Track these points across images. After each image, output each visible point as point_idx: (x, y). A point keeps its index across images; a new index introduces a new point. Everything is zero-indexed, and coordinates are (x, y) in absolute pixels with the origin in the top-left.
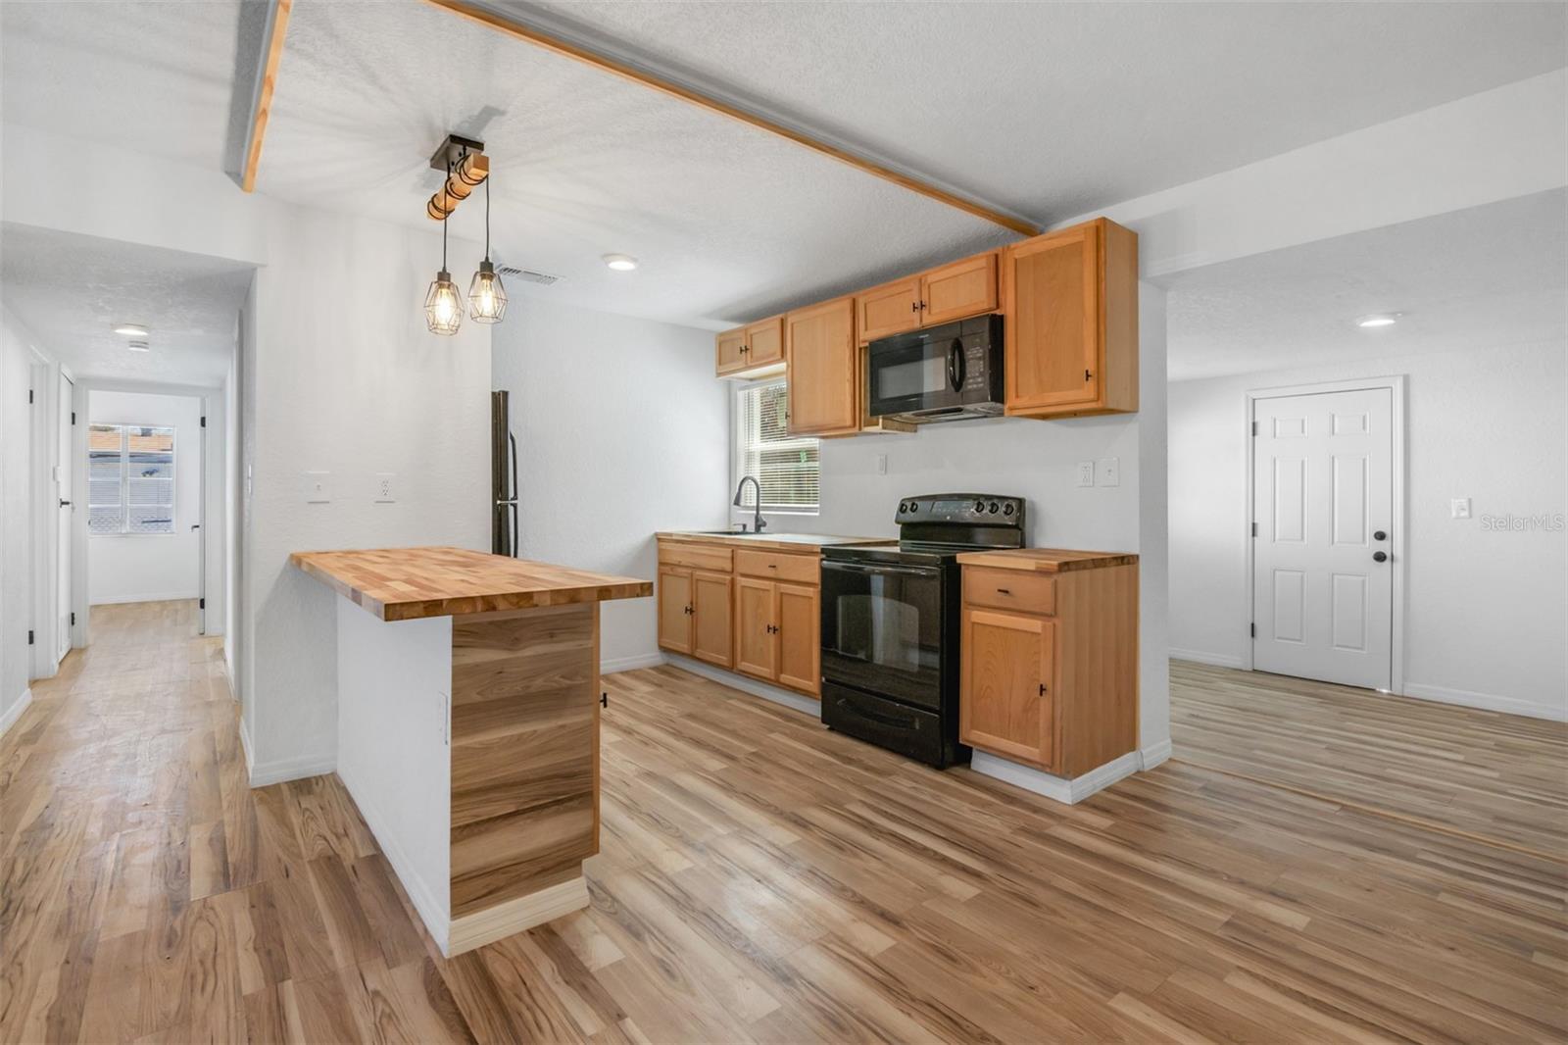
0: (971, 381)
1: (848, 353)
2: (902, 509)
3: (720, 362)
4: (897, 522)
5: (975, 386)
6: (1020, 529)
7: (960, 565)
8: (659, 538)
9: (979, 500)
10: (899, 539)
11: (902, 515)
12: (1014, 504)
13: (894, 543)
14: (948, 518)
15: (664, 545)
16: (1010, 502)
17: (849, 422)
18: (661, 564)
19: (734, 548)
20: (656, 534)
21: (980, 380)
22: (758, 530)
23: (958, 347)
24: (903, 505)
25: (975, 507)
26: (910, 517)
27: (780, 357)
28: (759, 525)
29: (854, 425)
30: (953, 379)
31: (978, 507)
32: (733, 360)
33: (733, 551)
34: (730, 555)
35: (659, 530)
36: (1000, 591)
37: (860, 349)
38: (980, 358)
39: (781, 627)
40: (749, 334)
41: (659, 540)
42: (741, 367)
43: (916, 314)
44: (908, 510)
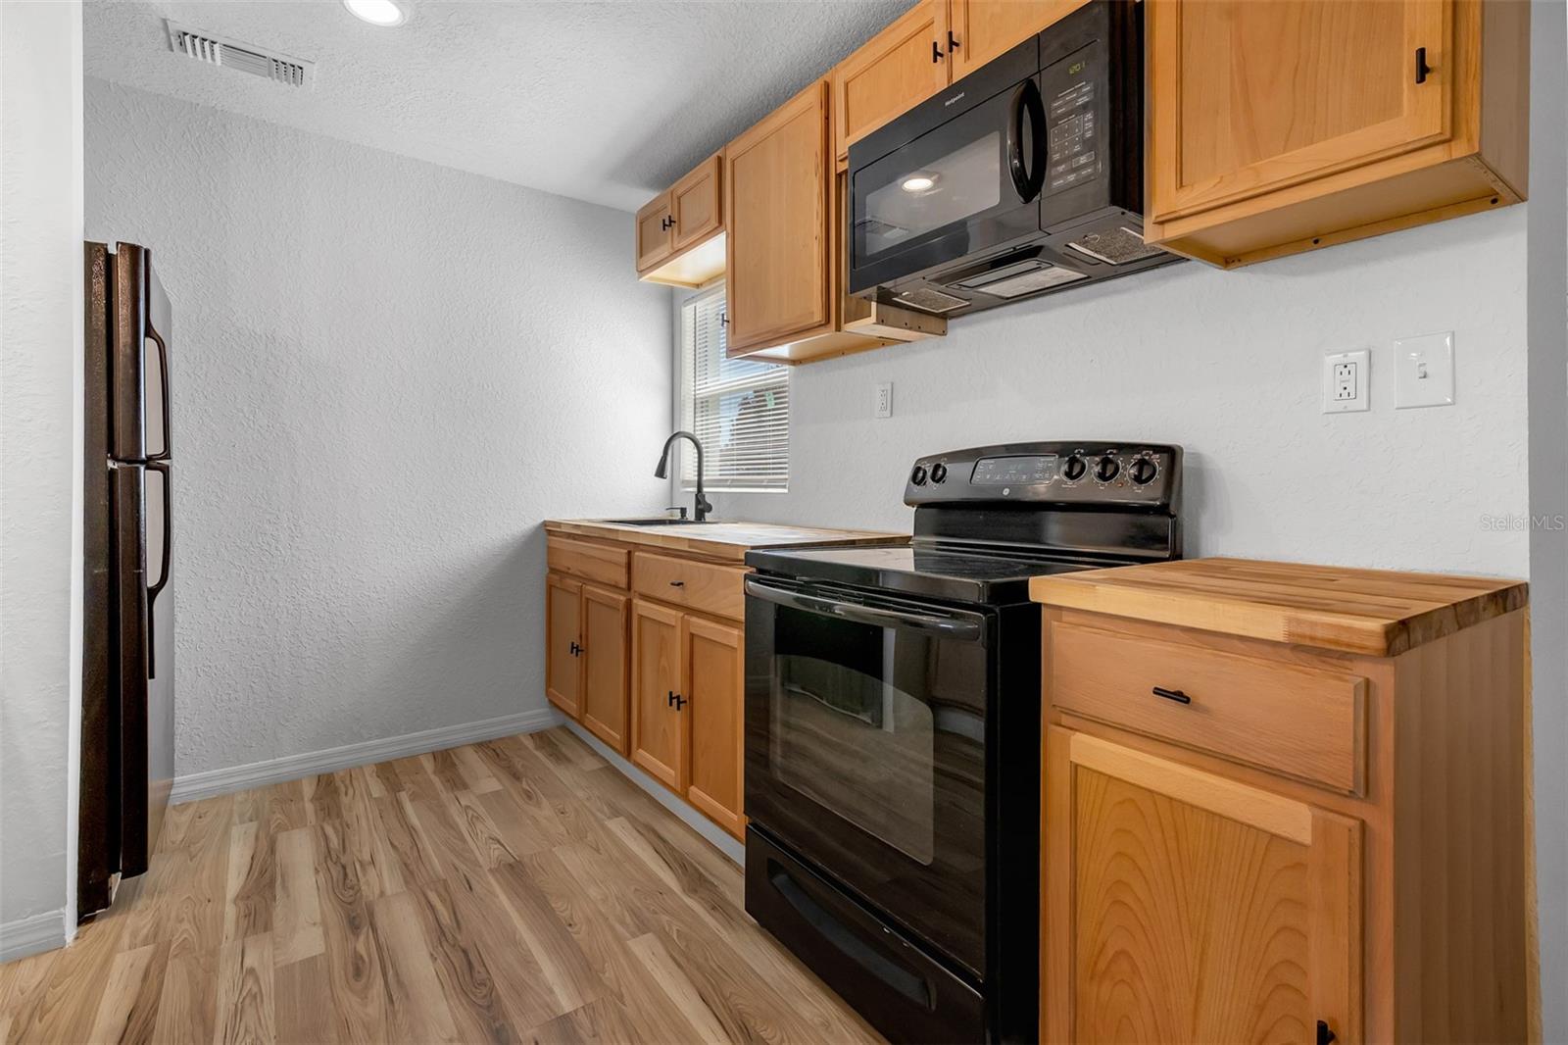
0: (1061, 168)
1: (815, 185)
2: (917, 477)
3: (641, 253)
4: (908, 503)
5: (1071, 178)
6: (1172, 517)
7: (1038, 606)
8: (549, 529)
9: (1072, 455)
10: (912, 534)
11: (916, 489)
12: (1156, 458)
13: (902, 542)
14: (1006, 492)
15: (556, 542)
16: (1145, 455)
17: (818, 316)
18: (553, 570)
19: (632, 548)
20: (545, 524)
21: (1083, 160)
22: (700, 517)
23: (1031, 100)
24: (917, 470)
25: (1065, 468)
26: (932, 491)
27: (717, 225)
28: (702, 510)
29: (828, 321)
30: (1019, 176)
31: (1071, 467)
32: (657, 243)
33: (629, 553)
34: (623, 560)
35: (547, 518)
36: (1158, 691)
37: (839, 176)
38: (1085, 107)
39: (691, 697)
40: (675, 196)
41: (550, 532)
42: (666, 254)
43: (941, 68)
44: (929, 479)
